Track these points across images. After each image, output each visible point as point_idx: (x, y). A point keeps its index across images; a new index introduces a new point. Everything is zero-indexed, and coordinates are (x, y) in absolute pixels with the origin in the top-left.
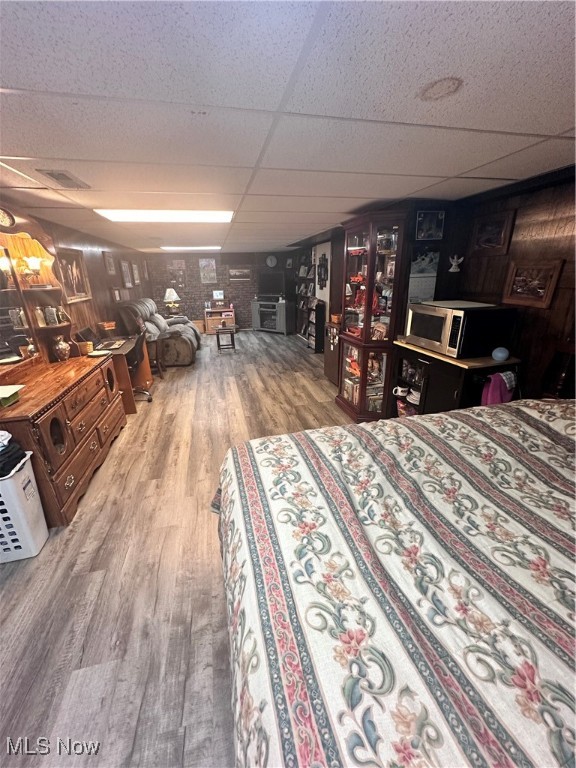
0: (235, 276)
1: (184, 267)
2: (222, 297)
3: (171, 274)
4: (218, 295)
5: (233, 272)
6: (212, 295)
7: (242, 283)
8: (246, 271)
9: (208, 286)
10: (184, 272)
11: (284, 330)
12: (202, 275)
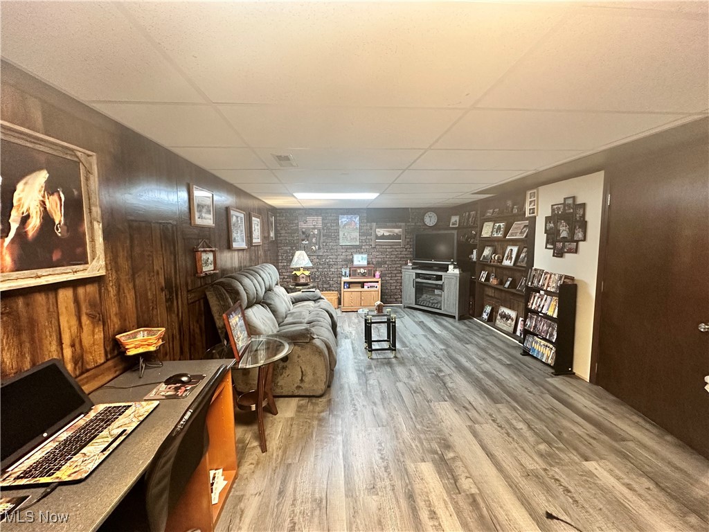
0: (383, 237)
1: (320, 226)
2: (365, 263)
3: (303, 233)
4: (360, 260)
5: (380, 232)
6: (352, 261)
7: (392, 245)
8: (397, 231)
9: (347, 248)
10: (319, 230)
11: (454, 311)
12: (341, 234)
